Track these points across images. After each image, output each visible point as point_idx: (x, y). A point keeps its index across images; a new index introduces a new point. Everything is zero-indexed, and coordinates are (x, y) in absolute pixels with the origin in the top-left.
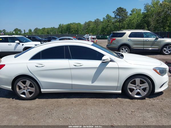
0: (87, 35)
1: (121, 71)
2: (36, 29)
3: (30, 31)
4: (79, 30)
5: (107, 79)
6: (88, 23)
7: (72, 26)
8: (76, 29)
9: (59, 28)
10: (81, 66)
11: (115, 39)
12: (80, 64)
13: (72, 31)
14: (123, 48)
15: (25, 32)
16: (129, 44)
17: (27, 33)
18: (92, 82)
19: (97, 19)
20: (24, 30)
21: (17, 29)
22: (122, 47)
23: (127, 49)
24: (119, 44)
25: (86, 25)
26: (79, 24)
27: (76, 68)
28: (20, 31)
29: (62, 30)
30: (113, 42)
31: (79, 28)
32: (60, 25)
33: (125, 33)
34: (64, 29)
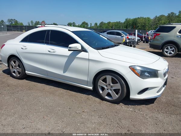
0: (152, 31)
1: (91, 63)
2: (101, 23)
3: (96, 24)
4: (146, 26)
5: (77, 71)
6: (158, 17)
7: (138, 20)
8: (143, 24)
9: (124, 23)
10: (54, 52)
11: (160, 34)
12: (54, 50)
13: (138, 27)
14: (169, 47)
15: (91, 26)
16: (177, 42)
17: (93, 26)
18: (64, 72)
19: (172, 13)
20: (91, 24)
21: (84, 22)
22: (167, 45)
23: (174, 48)
24: (163, 41)
25: (156, 20)
26: (148, 18)
27: (50, 54)
28: (87, 24)
29: (127, 26)
30: (156, 37)
31: (147, 23)
32: (126, 20)
33: (174, 27)
34: (130, 24)
